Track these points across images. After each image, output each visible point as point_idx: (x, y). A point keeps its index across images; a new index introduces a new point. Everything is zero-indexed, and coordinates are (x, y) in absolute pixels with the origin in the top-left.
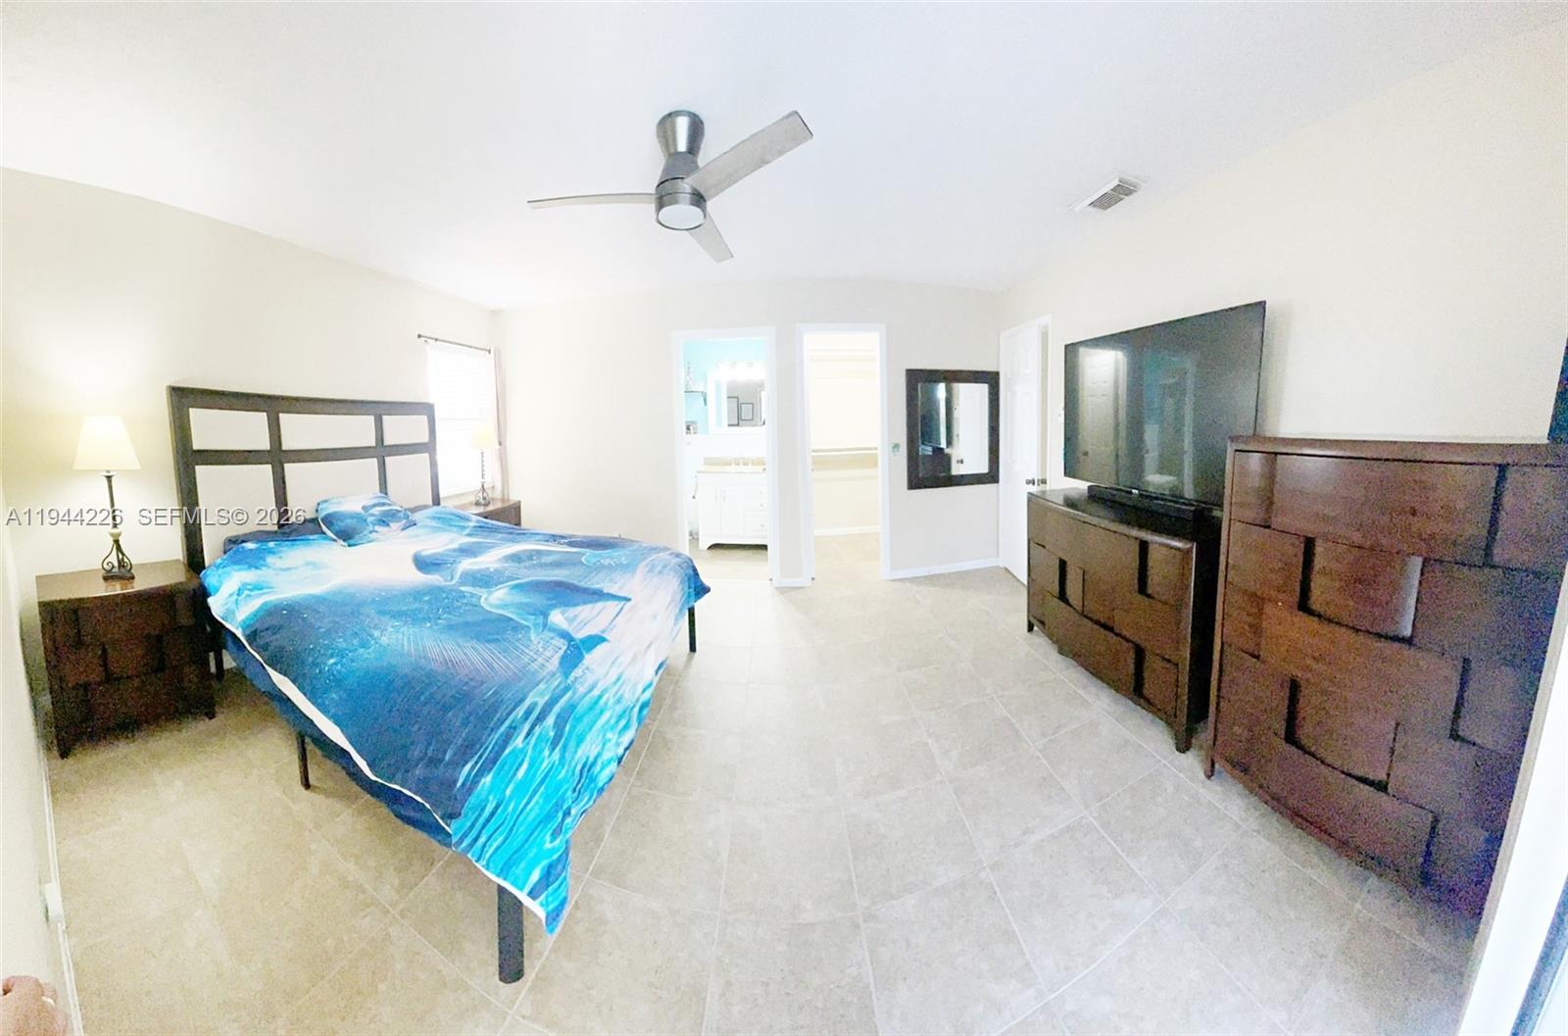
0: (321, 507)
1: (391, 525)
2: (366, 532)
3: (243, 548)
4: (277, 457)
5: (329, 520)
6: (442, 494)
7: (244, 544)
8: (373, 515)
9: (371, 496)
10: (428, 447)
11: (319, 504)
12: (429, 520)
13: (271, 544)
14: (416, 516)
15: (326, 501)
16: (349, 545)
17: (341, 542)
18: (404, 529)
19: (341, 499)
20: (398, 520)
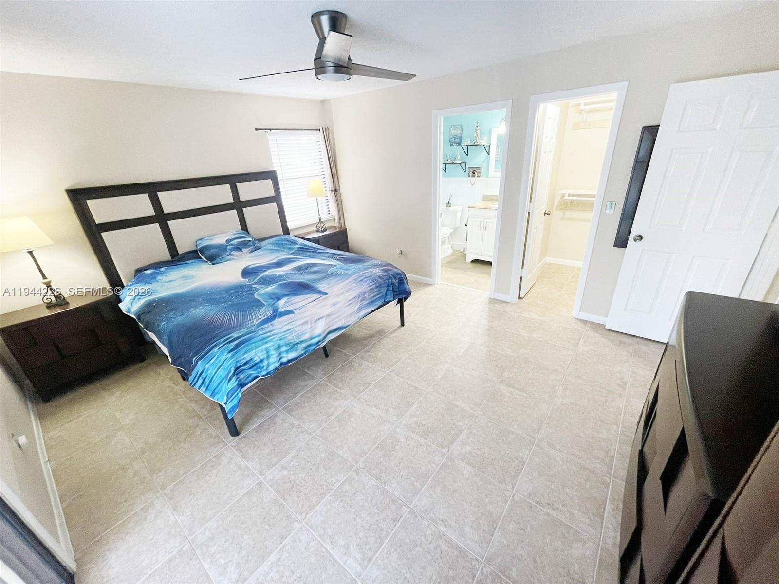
0: (197, 243)
1: (243, 250)
2: (224, 255)
3: (144, 274)
4: (161, 218)
5: (202, 250)
6: (290, 225)
7: (145, 272)
8: (232, 245)
9: (234, 232)
10: (276, 199)
11: (197, 242)
12: (270, 245)
13: (163, 269)
14: (263, 243)
15: (201, 240)
16: (213, 264)
17: (209, 262)
18: (252, 252)
19: (211, 238)
20: (250, 246)
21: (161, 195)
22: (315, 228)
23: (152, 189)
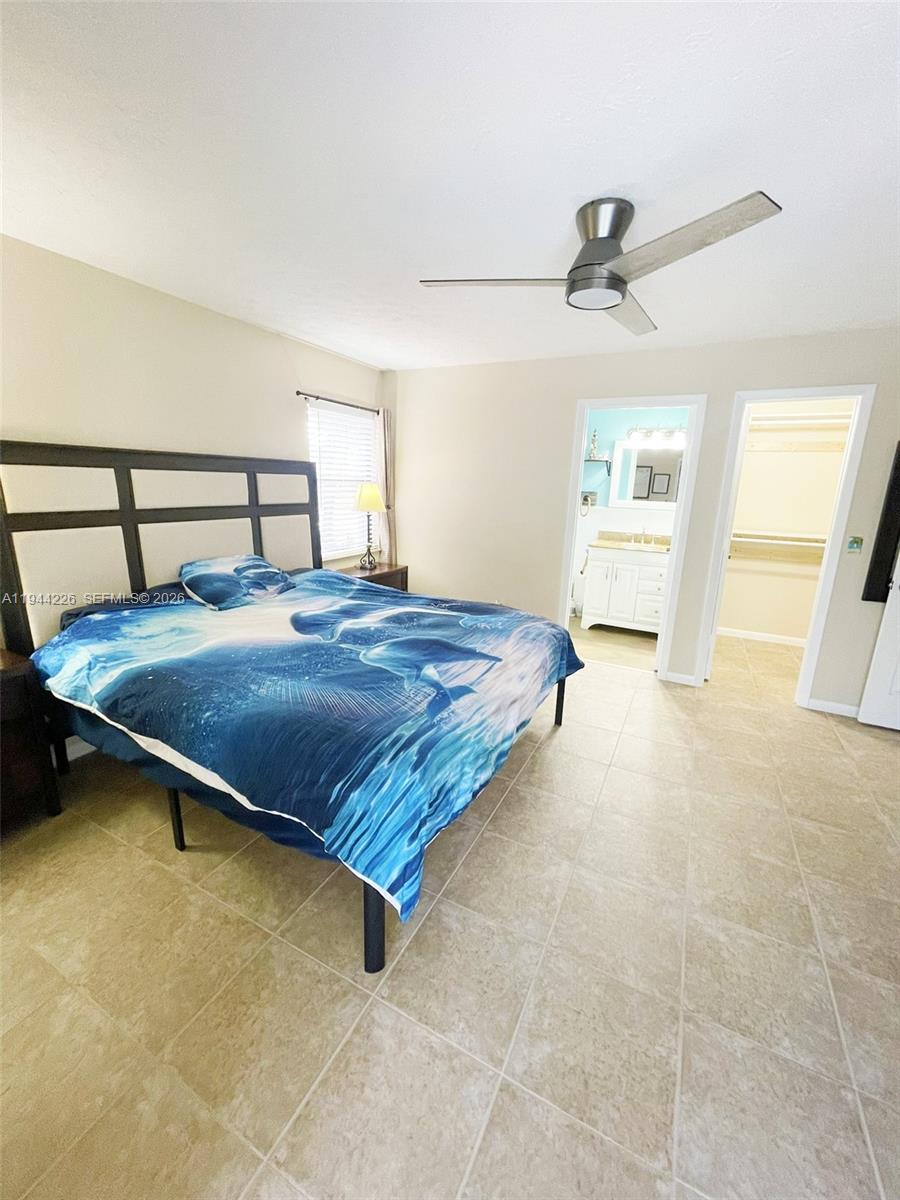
0: (184, 570)
1: (268, 587)
2: (239, 595)
3: (89, 620)
4: (129, 517)
5: (195, 584)
6: (325, 555)
7: (90, 616)
8: (247, 577)
9: (244, 557)
10: (310, 508)
11: (182, 567)
12: (308, 583)
13: (126, 613)
14: (297, 579)
15: (190, 564)
16: (220, 610)
17: (212, 607)
18: (280, 592)
19: (208, 562)
20: (278, 582)
21: (137, 475)
22: (357, 563)
23: (123, 461)
